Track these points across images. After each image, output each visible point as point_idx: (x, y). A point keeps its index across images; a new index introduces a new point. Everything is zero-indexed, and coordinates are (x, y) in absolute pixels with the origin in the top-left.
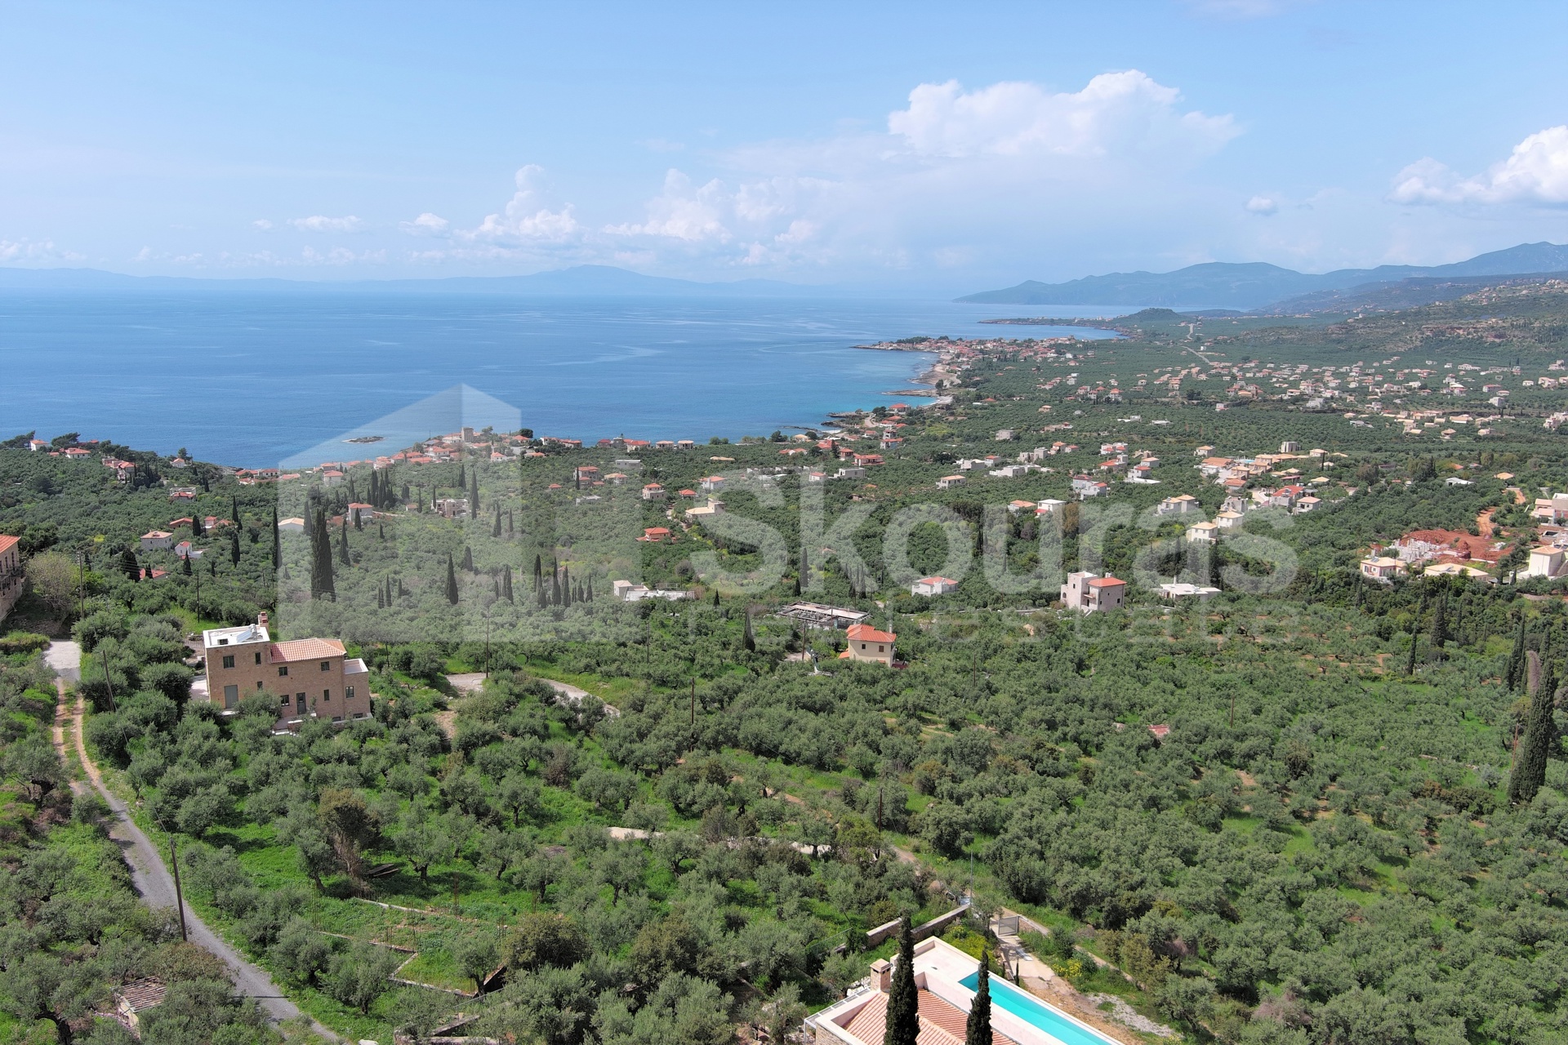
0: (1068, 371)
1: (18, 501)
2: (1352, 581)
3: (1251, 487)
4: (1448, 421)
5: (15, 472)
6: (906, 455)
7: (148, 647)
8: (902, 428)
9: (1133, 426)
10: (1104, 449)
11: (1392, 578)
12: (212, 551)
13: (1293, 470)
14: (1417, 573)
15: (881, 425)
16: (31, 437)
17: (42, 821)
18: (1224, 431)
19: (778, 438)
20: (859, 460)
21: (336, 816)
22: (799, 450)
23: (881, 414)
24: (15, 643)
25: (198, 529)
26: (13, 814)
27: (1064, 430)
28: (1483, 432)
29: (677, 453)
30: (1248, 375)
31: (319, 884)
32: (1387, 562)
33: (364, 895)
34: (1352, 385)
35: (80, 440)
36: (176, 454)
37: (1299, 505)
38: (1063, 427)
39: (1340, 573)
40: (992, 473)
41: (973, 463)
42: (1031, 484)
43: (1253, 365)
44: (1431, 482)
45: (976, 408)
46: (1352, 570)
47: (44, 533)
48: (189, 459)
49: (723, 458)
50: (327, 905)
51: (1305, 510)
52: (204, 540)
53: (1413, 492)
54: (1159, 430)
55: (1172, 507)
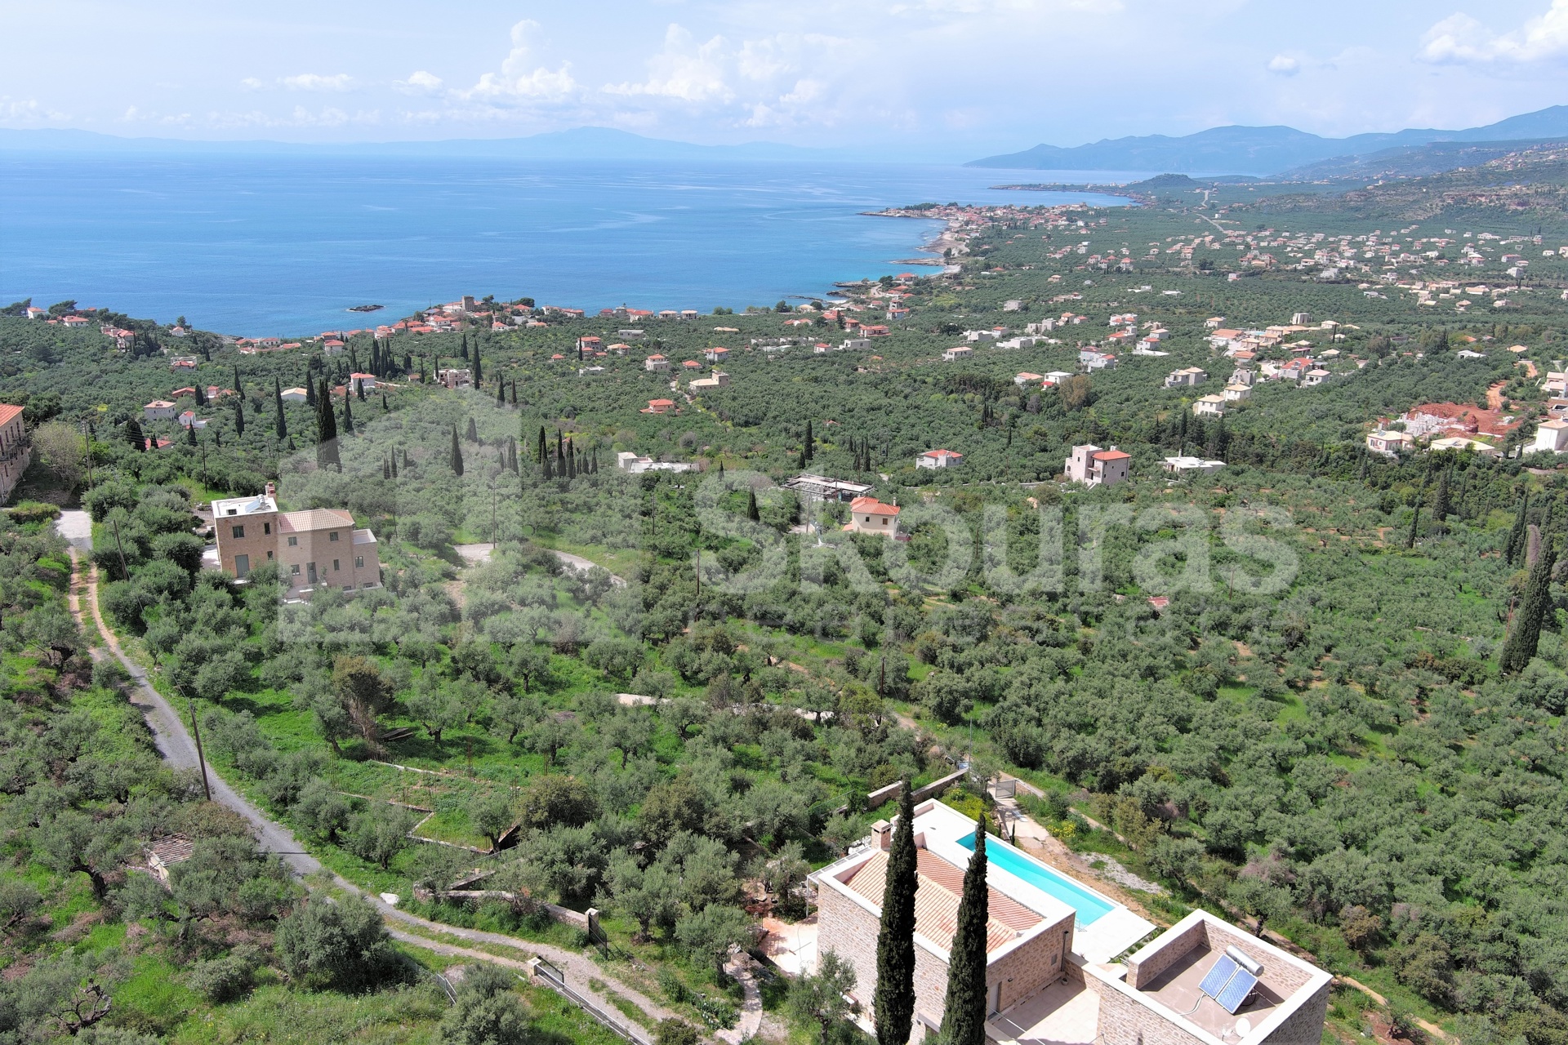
0: (1079, 239)
1: (19, 369)
2: (1357, 454)
3: (1261, 359)
4: (1464, 292)
5: (14, 341)
6: (913, 326)
7: (158, 516)
8: (909, 298)
9: (1144, 296)
10: (1113, 321)
11: (1397, 452)
12: (217, 421)
13: (1304, 343)
14: (1424, 447)
15: (888, 295)
16: (28, 304)
17: (64, 685)
18: (1236, 302)
19: (783, 308)
20: (864, 331)
21: (350, 682)
22: (804, 321)
23: (888, 283)
24: (27, 513)
25: (201, 399)
26: (36, 679)
27: (1074, 301)
28: (1498, 304)
29: (681, 323)
30: (1262, 244)
31: (336, 748)
32: (1394, 435)
33: (380, 758)
34: (1368, 255)
35: (78, 307)
36: (175, 323)
37: (1308, 378)
38: (1072, 297)
39: (1346, 447)
40: (999, 344)
41: (980, 335)
42: (1038, 355)
43: (1267, 233)
44: (1443, 354)
45: (984, 277)
46: (1357, 444)
47: (47, 403)
48: (188, 327)
49: (727, 329)
50: (345, 767)
51: (1314, 383)
52: (208, 410)
53: (1424, 365)
54: (1170, 301)
55: (1180, 380)
